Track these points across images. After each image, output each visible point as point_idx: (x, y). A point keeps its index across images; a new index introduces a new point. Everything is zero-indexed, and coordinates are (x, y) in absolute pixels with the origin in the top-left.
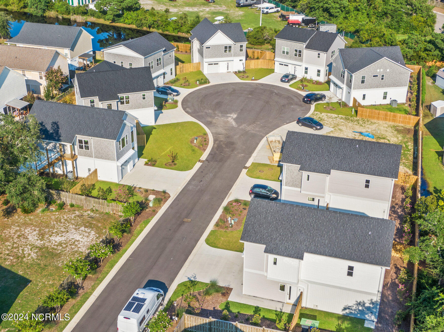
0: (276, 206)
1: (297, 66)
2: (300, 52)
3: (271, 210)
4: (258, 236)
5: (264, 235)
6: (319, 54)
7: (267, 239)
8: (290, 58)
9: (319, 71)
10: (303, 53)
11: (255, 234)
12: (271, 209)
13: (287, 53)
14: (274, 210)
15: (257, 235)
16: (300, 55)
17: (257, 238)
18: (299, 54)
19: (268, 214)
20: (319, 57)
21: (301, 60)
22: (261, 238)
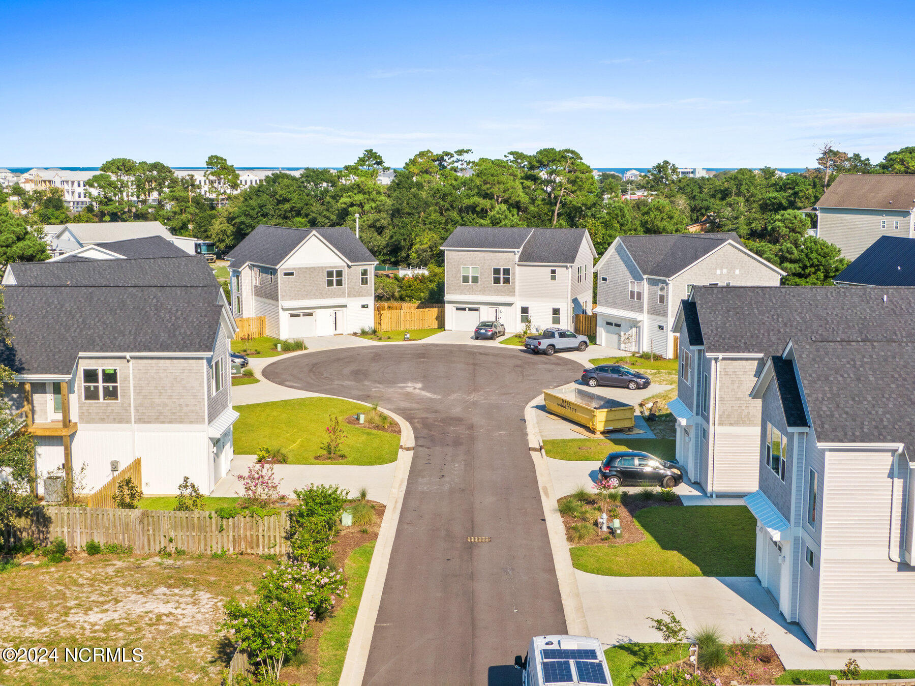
0: (874, 347)
1: (501, 308)
2: (507, 271)
3: (865, 360)
4: (866, 423)
5: (882, 420)
6: (553, 272)
7: (897, 427)
8: (483, 291)
9: (556, 311)
10: (514, 274)
11: (854, 420)
12: (864, 357)
13: (475, 279)
14: (871, 357)
15: (862, 423)
16: (507, 281)
17: (865, 430)
18: (502, 277)
19: (861, 369)
20: (553, 278)
21: (512, 292)
22: (876, 427)
